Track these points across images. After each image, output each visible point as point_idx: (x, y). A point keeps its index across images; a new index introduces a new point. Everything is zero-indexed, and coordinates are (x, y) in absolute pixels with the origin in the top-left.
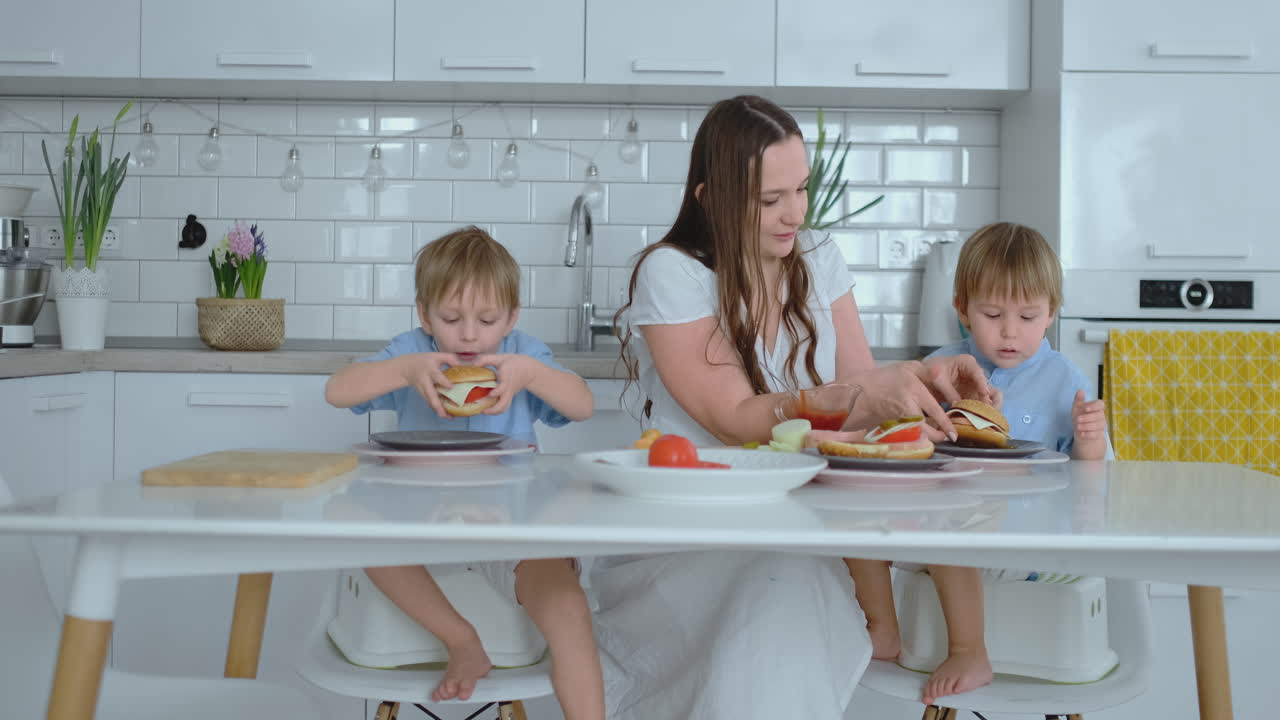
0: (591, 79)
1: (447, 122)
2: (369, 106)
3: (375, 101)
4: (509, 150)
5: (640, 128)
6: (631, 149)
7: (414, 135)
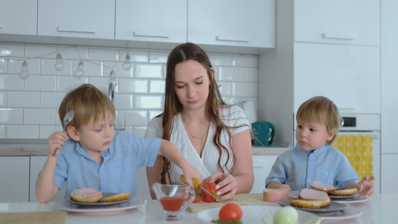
0: (117, 38)
1: (54, 53)
2: (23, 45)
3: (25, 43)
4: (80, 64)
5: (131, 57)
6: (128, 65)
7: (41, 57)
